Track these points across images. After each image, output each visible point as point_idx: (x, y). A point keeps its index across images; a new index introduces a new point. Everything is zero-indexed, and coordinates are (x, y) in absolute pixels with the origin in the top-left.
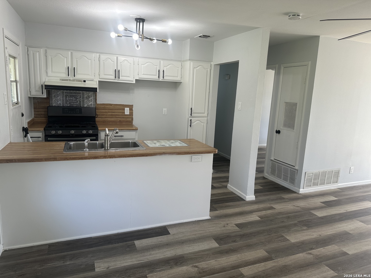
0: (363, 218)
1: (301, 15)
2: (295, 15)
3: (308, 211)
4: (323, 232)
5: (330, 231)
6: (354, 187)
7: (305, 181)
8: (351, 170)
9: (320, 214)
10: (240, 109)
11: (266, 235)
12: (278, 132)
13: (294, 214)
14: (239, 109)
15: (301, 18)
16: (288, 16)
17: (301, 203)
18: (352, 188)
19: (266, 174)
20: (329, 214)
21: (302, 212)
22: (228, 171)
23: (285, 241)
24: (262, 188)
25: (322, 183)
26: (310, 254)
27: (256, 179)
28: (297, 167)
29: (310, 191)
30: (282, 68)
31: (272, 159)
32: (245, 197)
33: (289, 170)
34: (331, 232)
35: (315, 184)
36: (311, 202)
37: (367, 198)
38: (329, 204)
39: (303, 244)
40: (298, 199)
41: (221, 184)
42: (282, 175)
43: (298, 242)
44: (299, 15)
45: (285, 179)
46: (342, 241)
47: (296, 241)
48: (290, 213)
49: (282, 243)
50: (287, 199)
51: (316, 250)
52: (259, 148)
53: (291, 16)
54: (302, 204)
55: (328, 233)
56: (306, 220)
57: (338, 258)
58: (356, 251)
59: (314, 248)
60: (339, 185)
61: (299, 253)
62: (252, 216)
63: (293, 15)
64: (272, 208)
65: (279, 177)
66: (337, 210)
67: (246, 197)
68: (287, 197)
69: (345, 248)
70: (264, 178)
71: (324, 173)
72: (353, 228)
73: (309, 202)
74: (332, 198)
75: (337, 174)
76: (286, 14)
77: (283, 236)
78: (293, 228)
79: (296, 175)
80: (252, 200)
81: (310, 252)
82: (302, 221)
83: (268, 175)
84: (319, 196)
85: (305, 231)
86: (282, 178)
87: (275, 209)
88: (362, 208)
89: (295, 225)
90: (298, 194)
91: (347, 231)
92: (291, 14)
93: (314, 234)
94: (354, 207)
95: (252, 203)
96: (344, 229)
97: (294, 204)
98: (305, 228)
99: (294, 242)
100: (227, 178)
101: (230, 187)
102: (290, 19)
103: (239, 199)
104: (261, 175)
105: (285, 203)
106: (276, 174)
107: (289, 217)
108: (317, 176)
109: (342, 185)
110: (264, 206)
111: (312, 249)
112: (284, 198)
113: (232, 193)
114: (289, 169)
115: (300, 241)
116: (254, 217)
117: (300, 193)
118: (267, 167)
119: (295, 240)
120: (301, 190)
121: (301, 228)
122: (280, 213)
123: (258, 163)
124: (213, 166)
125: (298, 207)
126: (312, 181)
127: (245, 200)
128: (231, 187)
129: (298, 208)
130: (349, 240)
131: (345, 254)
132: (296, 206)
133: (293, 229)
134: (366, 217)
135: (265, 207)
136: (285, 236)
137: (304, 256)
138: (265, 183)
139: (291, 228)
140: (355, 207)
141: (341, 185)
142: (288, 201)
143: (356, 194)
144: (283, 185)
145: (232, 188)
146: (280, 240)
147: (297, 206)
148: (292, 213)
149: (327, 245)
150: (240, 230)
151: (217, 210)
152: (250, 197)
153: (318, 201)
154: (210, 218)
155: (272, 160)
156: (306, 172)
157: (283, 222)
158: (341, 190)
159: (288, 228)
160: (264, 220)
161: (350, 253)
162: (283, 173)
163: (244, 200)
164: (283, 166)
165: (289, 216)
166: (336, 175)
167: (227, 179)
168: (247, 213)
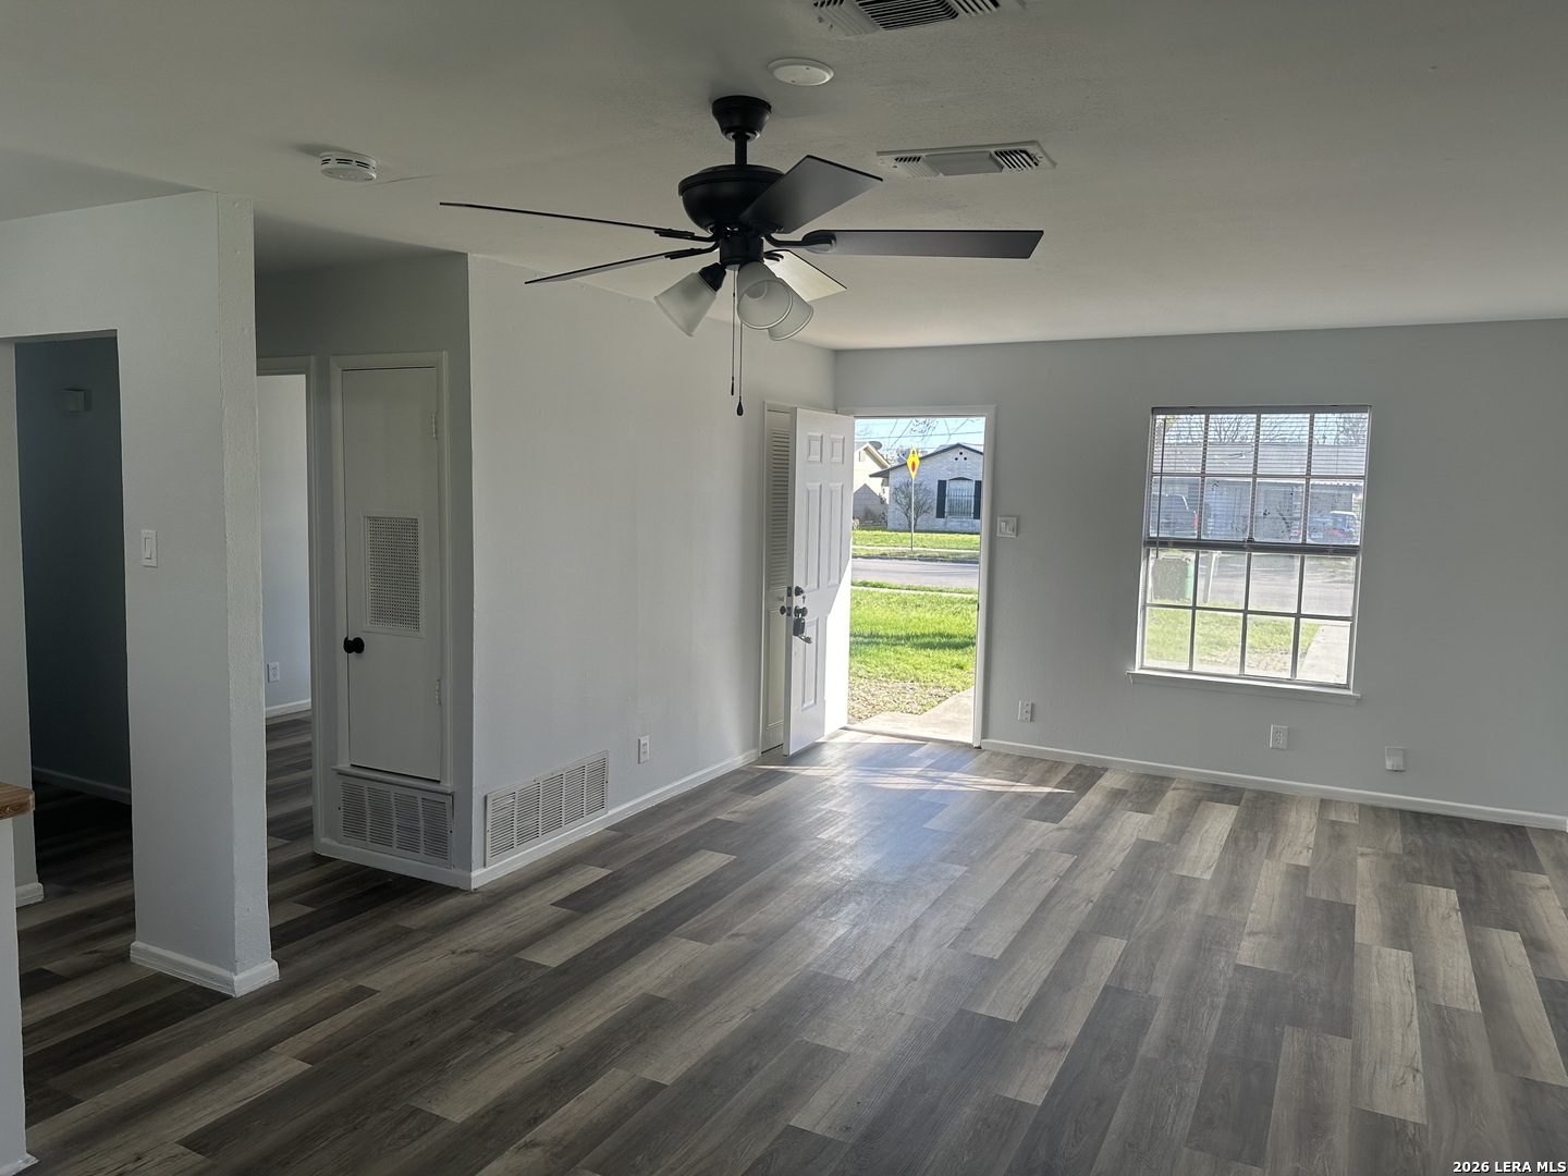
0: (693, 924)
1: (373, 163)
2: (347, 161)
3: (509, 955)
4: (569, 1032)
5: (595, 1015)
6: (660, 807)
7: (489, 834)
8: (642, 750)
9: (550, 956)
10: (153, 563)
11: (339, 1137)
12: (354, 646)
13: (455, 989)
14: (147, 562)
15: (374, 176)
16: (320, 161)
17: (484, 930)
18: (653, 814)
19: (324, 840)
20: (586, 944)
21: (487, 968)
22: (127, 871)
23: (425, 1132)
24: (309, 910)
25: (554, 825)
26: (533, 1144)
27: (274, 875)
28: (448, 785)
29: (510, 869)
30: (337, 373)
31: (345, 766)
32: (230, 983)
33: (420, 803)
34: (598, 1017)
35: (528, 835)
36: (519, 913)
37: (701, 842)
38: (582, 904)
39: (502, 1112)
40: (469, 915)
41: (95, 952)
42: (395, 829)
43: (477, 1113)
44: (365, 165)
45: (410, 846)
46: (639, 1042)
47: (471, 1110)
48: (440, 993)
49: (416, 1144)
50: (424, 928)
51: (552, 1118)
52: (271, 723)
53: (333, 164)
54: (485, 933)
55: (590, 1028)
56: (504, 1000)
57: (631, 1119)
58: (686, 1063)
59: (543, 1115)
60: (610, 813)
61: (488, 1163)
62: (268, 1066)
63: (340, 161)
64: (361, 993)
65: (383, 839)
66: (614, 919)
67: (233, 981)
68: (423, 923)
69: (651, 1064)
70: (319, 860)
71: (555, 783)
72: (668, 972)
73: (511, 916)
74: (594, 874)
75: (599, 772)
76: (312, 150)
77: (416, 1111)
78: (456, 1057)
79: (449, 816)
80: (266, 983)
81: (528, 1138)
82: (490, 1009)
83: (334, 843)
84: (545, 878)
85: (502, 1055)
86: (395, 845)
87: (372, 992)
88: (688, 885)
89: (464, 1038)
90: (467, 892)
91: (652, 993)
92: (334, 156)
93: (537, 1051)
94: (665, 890)
95: (265, 998)
96: (641, 988)
97: (453, 946)
98: (503, 1039)
99: (467, 1116)
100: (127, 906)
101: (146, 953)
102: (328, 172)
103: (200, 999)
104: (300, 850)
105: (417, 950)
106: (368, 829)
107: (434, 1012)
108: (528, 801)
109: (619, 812)
110: (325, 995)
111: (536, 1120)
112: (409, 932)
113: (160, 980)
114: (420, 795)
115: (487, 1106)
116: (283, 1067)
117: (474, 886)
118: (324, 804)
119: (469, 1110)
120: (474, 874)
121: (488, 1043)
122: (400, 1006)
123: (273, 796)
124: (40, 864)
125: (472, 951)
126: (515, 825)
127: (229, 997)
128: (151, 951)
129: (468, 958)
130: (658, 1027)
131: (654, 1088)
132: (460, 951)
133: (457, 1060)
134: (704, 913)
135: (326, 999)
136: (426, 1107)
137: (506, 1168)
138: (326, 880)
139: (449, 1061)
140: (668, 887)
141: (619, 810)
142: (428, 940)
143: (670, 832)
144: (402, 872)
145: (160, 958)
146: (403, 1137)
147: (467, 951)
148: (448, 989)
149: (590, 1081)
150: (209, 1161)
151: (78, 1102)
152: (255, 970)
153: (541, 904)
154: (34, 1161)
155: (341, 773)
156: (486, 797)
157: (412, 1043)
158: (620, 834)
159: (434, 1066)
160: (329, 1065)
161: (667, 1079)
162: (395, 821)
163: (227, 998)
164: (393, 790)
165: (433, 1005)
166: (596, 780)
167: (122, 917)
168: (241, 1062)
